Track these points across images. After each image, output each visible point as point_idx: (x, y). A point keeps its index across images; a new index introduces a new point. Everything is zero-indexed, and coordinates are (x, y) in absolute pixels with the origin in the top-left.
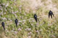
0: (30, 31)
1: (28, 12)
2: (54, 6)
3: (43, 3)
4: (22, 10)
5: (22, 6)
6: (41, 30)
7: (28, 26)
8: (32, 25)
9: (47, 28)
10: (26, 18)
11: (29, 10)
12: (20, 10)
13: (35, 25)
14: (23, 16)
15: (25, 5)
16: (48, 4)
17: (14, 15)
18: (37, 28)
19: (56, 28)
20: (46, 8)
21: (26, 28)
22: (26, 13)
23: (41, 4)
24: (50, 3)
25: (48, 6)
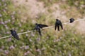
0: (28, 50)
1: (25, 22)
2: (63, 13)
3: (47, 8)
4: (16, 19)
6: (44, 48)
7: (24, 42)
8: (31, 40)
9: (52, 46)
10: (22, 30)
11: (26, 18)
12: (13, 18)
13: (35, 40)
14: (17, 28)
15: (20, 12)
16: (54, 11)
17: (4, 27)
18: (38, 45)
19: (65, 46)
20: (51, 16)
21: (21, 45)
22: (22, 23)
23: (44, 11)
24: (56, 8)
25: (54, 13)
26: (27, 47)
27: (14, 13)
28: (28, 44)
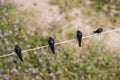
0: (37, 74)
1: (32, 34)
3: (64, 15)
4: (20, 30)
5: (21, 20)
6: (60, 72)
7: (31, 62)
8: (40, 60)
10: (28, 46)
11: (34, 29)
12: (16, 29)
13: (47, 60)
14: (21, 43)
17: (3, 41)
18: (51, 68)
20: (70, 26)
21: (27, 68)
22: (28, 36)
23: (59, 18)
24: (77, 15)
25: (73, 22)
26: (35, 71)
27: (17, 21)
28: (38, 65)
